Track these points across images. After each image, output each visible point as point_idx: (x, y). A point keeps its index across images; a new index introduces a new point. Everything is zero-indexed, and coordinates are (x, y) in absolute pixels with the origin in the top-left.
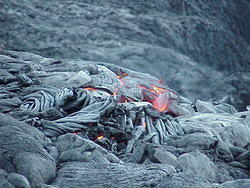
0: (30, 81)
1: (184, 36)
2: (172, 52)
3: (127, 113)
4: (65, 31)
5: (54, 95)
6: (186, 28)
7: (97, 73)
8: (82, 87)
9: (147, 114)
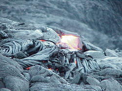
0: (6, 35)
1: (85, 12)
2: (77, 22)
3: (66, 55)
4: (13, 7)
5: (21, 44)
6: (86, 8)
7: (46, 31)
8: (38, 39)
9: (77, 56)
